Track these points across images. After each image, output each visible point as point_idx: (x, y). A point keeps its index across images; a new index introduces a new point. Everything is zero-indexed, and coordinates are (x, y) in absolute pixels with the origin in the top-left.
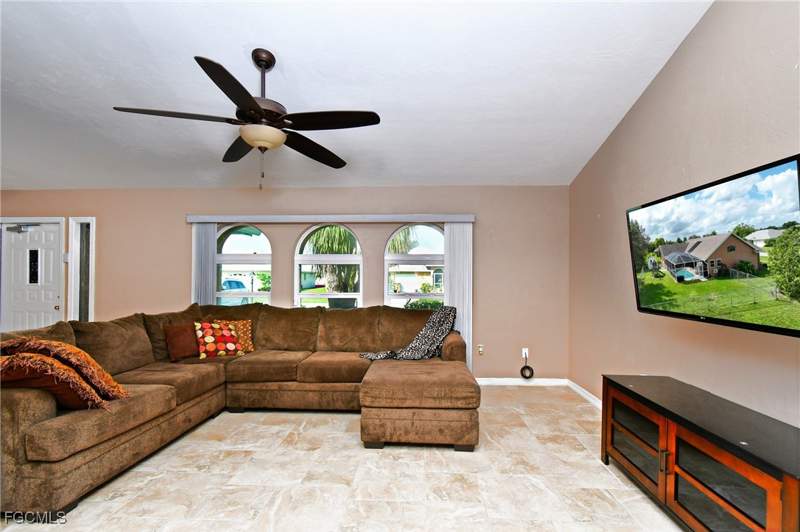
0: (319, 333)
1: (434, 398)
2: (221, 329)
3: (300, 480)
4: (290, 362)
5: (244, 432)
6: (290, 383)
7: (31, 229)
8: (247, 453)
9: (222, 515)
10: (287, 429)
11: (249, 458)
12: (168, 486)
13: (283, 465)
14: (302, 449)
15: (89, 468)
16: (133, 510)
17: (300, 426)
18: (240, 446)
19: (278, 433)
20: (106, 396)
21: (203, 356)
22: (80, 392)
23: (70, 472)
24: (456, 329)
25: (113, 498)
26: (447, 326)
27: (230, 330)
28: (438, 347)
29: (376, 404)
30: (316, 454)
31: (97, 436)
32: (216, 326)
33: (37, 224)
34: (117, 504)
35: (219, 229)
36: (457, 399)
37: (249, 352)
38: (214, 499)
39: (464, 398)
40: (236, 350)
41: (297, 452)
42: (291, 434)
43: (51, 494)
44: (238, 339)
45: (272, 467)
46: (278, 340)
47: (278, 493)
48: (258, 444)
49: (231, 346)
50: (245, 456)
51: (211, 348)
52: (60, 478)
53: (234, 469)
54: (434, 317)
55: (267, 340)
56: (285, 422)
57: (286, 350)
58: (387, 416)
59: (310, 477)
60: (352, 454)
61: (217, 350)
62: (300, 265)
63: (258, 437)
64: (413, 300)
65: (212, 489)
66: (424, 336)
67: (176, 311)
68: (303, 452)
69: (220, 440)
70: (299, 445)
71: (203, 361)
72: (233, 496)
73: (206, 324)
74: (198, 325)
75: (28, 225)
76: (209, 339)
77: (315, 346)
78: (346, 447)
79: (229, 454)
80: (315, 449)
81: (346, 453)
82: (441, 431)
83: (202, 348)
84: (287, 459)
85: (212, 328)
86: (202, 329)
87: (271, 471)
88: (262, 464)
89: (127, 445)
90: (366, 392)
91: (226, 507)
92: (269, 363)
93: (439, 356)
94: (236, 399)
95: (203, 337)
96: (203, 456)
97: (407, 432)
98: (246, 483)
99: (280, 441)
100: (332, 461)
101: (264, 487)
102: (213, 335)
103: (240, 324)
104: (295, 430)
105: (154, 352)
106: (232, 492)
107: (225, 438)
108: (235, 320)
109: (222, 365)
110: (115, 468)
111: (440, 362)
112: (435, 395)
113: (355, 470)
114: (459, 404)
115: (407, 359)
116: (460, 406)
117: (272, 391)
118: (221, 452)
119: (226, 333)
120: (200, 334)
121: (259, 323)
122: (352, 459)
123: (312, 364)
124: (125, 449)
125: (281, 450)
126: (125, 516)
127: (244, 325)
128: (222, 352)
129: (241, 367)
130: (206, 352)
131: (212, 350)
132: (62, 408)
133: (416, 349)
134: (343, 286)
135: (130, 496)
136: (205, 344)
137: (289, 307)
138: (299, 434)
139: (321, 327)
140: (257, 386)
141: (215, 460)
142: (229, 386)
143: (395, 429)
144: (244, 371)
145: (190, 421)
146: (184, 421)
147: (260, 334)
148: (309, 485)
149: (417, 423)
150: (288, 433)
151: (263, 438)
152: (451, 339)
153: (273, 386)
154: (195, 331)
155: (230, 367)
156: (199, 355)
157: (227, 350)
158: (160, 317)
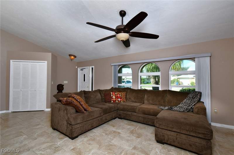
0: (145, 98)
1: (187, 130)
2: (117, 94)
3: (132, 148)
4: (135, 106)
5: (120, 126)
6: (134, 113)
7: (84, 70)
8: (119, 133)
9: (106, 152)
10: (132, 128)
11: (119, 135)
12: (97, 138)
13: (128, 141)
14: (135, 136)
15: (80, 128)
16: (88, 142)
17: (136, 128)
18: (118, 130)
19: (129, 129)
20: (85, 110)
21: (112, 102)
22: (79, 108)
23: (76, 128)
24: (201, 100)
25: (86, 137)
26: (196, 100)
27: (120, 95)
28: (191, 108)
29: (161, 127)
30: (139, 140)
31: (82, 120)
32: (116, 93)
33: (85, 69)
34: (85, 139)
35: (119, 67)
36: (199, 133)
37: (125, 102)
38: (106, 146)
39: (203, 134)
40: (121, 101)
41: (133, 137)
42: (133, 130)
43: (72, 133)
44: (122, 98)
45: (125, 140)
46: (133, 99)
47: (123, 150)
48: (123, 131)
49: (119, 100)
50: (118, 134)
51: (114, 99)
52: (74, 129)
53: (114, 137)
54: (190, 96)
55: (130, 98)
56: (132, 125)
57: (135, 102)
58: (165, 133)
59: (135, 148)
60: (151, 143)
61: (116, 100)
62: (141, 76)
63: (123, 128)
64: (184, 88)
65: (107, 142)
66: (185, 102)
67: (108, 89)
68: (135, 138)
69: (113, 127)
70: (134, 135)
71: (112, 103)
72: (111, 147)
73: (114, 93)
74: (112, 93)
75: (84, 69)
76: (114, 97)
77: (144, 102)
78: (150, 140)
79: (114, 132)
80: (139, 138)
81: (149, 142)
82: (190, 145)
83: (112, 100)
84: (129, 138)
85: (115, 94)
86: (112, 94)
87: (124, 141)
88: (122, 138)
89: (90, 124)
90: (157, 122)
91: (108, 150)
92: (128, 106)
93: (192, 111)
94: (120, 115)
95: (113, 96)
96: (108, 131)
97: (174, 141)
98: (116, 143)
99: (129, 131)
100: (143, 144)
101: (120, 147)
102: (115, 96)
103: (123, 93)
104: (134, 129)
105: (102, 99)
106: (111, 145)
107: (115, 127)
108: (122, 92)
109: (116, 105)
110: (87, 129)
111: (192, 114)
112: (187, 129)
113: (151, 150)
114: (200, 136)
115: (177, 111)
116: (201, 137)
117: (129, 114)
118: (112, 131)
119: (118, 96)
120: (112, 95)
121: (128, 93)
122: (151, 146)
123: (141, 108)
124: (89, 125)
125: (128, 135)
126: (86, 143)
127: (124, 94)
128: (117, 101)
129: (121, 106)
130: (113, 100)
131: (114, 100)
132: (77, 112)
133: (181, 107)
134: (157, 83)
135: (89, 138)
136: (113, 98)
137: (137, 89)
138: (135, 131)
139: (146, 96)
140: (125, 112)
141: (110, 133)
142: (118, 111)
143: (168, 139)
144: (121, 107)
145: (107, 120)
146: (105, 119)
147: (128, 97)
148: (134, 151)
149: (178, 139)
150: (132, 129)
151: (125, 129)
152: (198, 105)
153: (130, 113)
154: (111, 94)
155: (118, 106)
156: (111, 101)
157: (118, 101)
158: (103, 90)
